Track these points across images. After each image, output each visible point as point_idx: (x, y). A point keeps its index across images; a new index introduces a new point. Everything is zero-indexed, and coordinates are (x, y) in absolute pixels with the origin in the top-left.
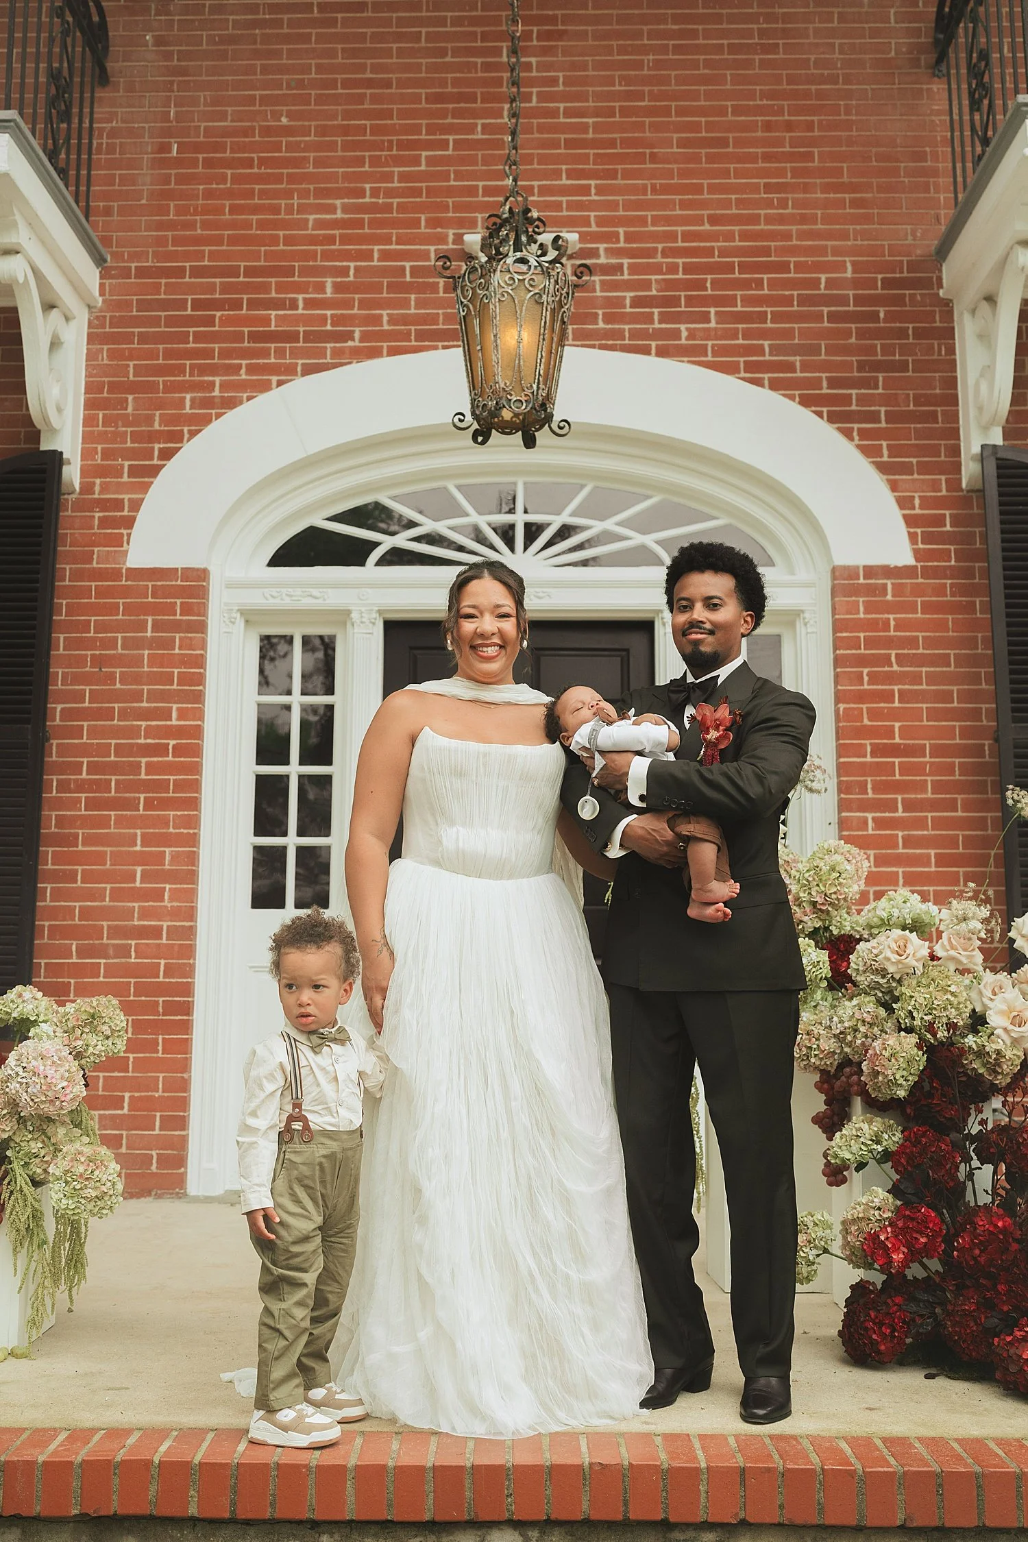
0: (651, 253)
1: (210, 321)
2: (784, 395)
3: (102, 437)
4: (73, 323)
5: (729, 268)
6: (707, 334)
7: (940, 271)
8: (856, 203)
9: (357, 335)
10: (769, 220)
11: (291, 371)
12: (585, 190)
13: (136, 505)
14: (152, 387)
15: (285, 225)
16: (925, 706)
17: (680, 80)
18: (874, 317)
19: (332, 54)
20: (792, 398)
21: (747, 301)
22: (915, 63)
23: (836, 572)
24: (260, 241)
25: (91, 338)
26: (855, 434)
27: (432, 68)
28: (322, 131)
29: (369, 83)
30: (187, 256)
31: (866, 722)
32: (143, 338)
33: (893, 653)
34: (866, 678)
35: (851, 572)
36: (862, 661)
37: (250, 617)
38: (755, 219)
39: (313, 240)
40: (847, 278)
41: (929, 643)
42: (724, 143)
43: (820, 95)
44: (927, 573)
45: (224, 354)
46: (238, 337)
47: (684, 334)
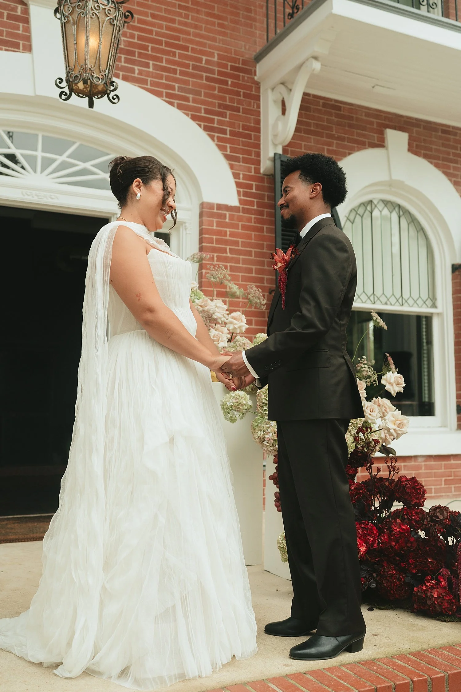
2: (184, 113)
5: (160, 43)
6: (148, 74)
7: (256, 67)
8: (220, 25)
10: (180, 23)
16: (241, 274)
18: (226, 83)
20: (187, 115)
21: (168, 61)
23: (202, 205)
26: (215, 138)
33: (228, 247)
34: (215, 259)
35: (211, 206)
36: (214, 250)
38: (173, 21)
40: (214, 61)
41: (244, 244)
44: (245, 211)
47: (137, 71)
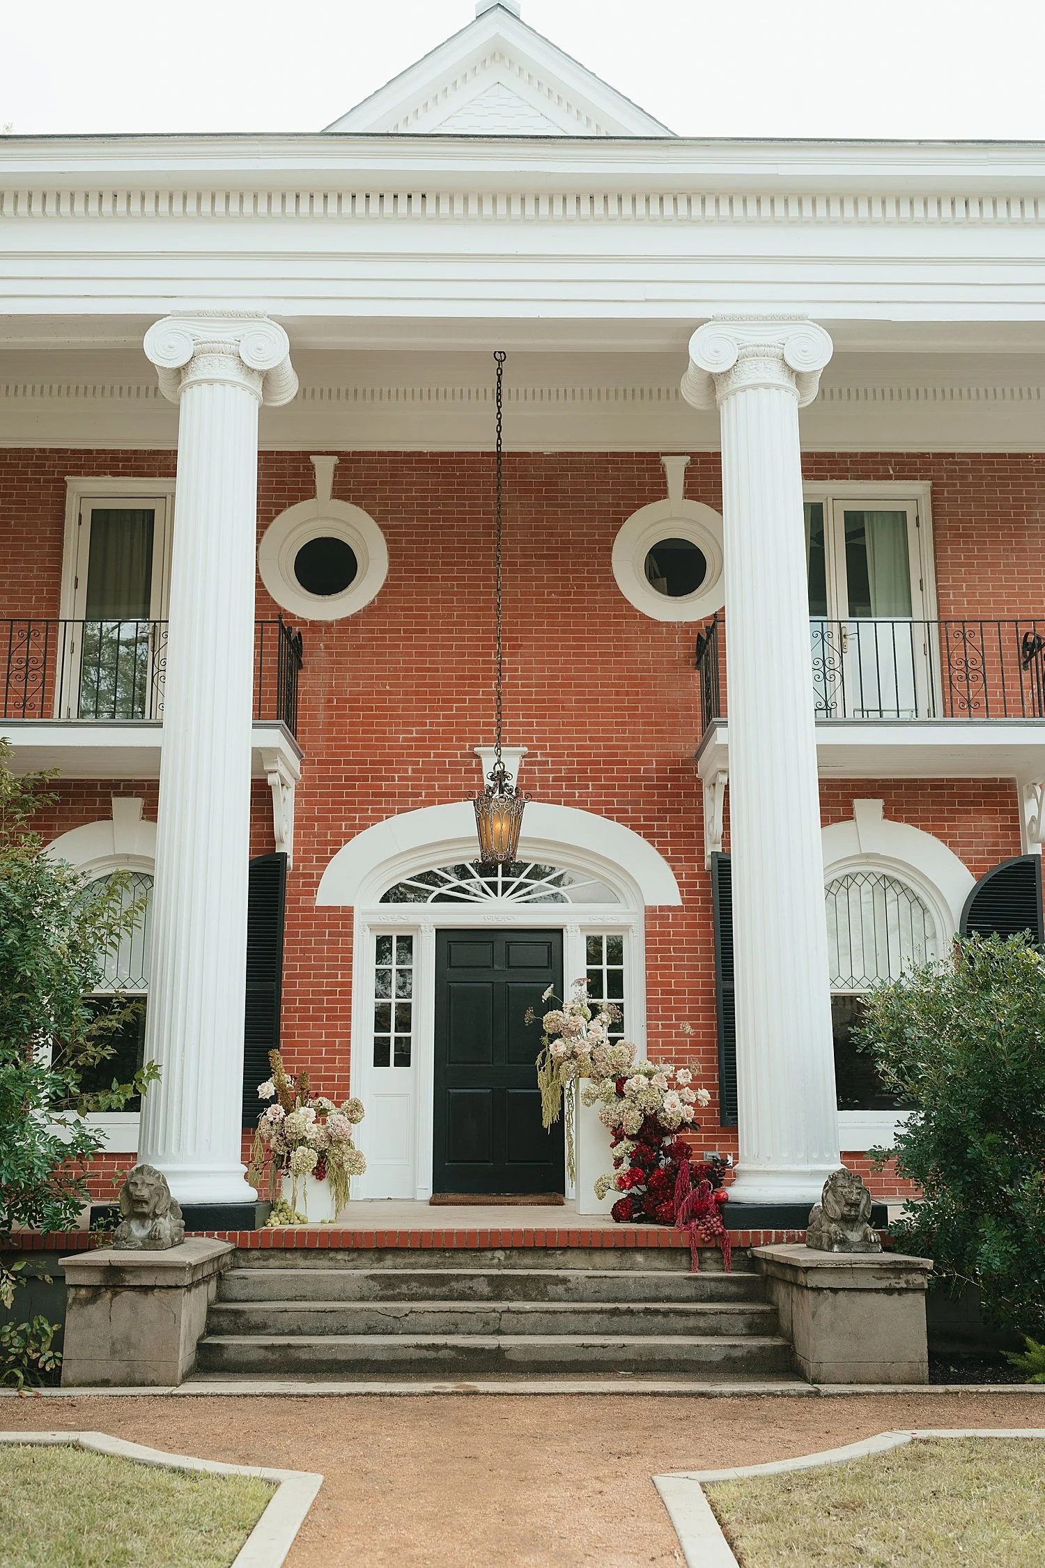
0: (561, 755)
1: (353, 787)
2: (623, 825)
3: (303, 843)
4: (290, 790)
5: (598, 763)
6: (587, 795)
7: (697, 764)
8: (658, 732)
9: (423, 794)
10: (618, 739)
11: (392, 812)
12: (531, 724)
13: (320, 876)
14: (326, 819)
15: (389, 740)
17: (577, 670)
18: (666, 787)
19: (410, 654)
20: (627, 826)
21: (607, 779)
22: (687, 662)
23: (645, 907)
24: (377, 747)
25: (297, 795)
26: (656, 843)
27: (458, 662)
28: (406, 693)
29: (429, 670)
30: (342, 754)
31: (659, 979)
32: (322, 795)
33: (672, 947)
34: (660, 959)
35: (654, 909)
36: (657, 951)
37: (372, 928)
38: (610, 739)
39: (402, 747)
40: (653, 768)
41: (689, 942)
42: (597, 701)
43: (642, 678)
44: (688, 909)
45: (361, 803)
46: (367, 795)
47: (577, 795)
